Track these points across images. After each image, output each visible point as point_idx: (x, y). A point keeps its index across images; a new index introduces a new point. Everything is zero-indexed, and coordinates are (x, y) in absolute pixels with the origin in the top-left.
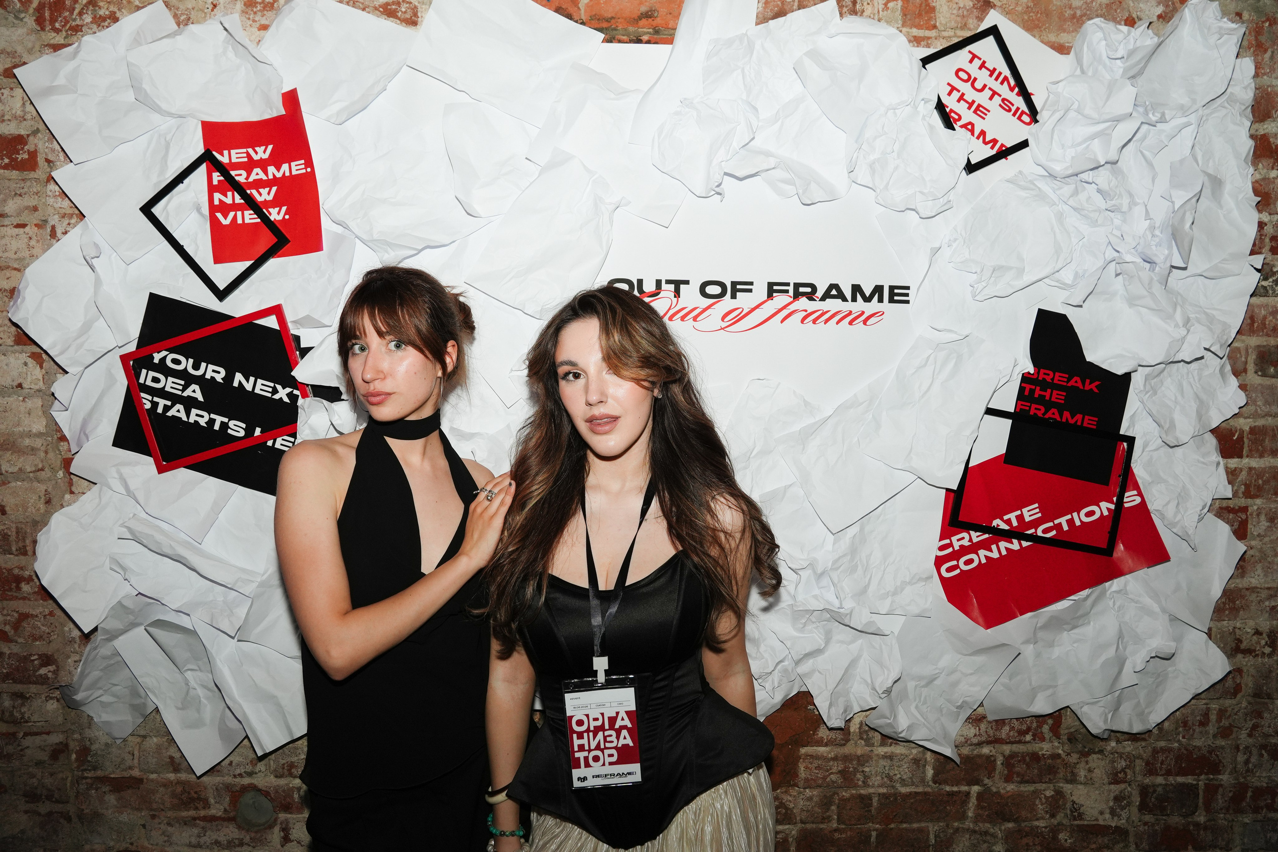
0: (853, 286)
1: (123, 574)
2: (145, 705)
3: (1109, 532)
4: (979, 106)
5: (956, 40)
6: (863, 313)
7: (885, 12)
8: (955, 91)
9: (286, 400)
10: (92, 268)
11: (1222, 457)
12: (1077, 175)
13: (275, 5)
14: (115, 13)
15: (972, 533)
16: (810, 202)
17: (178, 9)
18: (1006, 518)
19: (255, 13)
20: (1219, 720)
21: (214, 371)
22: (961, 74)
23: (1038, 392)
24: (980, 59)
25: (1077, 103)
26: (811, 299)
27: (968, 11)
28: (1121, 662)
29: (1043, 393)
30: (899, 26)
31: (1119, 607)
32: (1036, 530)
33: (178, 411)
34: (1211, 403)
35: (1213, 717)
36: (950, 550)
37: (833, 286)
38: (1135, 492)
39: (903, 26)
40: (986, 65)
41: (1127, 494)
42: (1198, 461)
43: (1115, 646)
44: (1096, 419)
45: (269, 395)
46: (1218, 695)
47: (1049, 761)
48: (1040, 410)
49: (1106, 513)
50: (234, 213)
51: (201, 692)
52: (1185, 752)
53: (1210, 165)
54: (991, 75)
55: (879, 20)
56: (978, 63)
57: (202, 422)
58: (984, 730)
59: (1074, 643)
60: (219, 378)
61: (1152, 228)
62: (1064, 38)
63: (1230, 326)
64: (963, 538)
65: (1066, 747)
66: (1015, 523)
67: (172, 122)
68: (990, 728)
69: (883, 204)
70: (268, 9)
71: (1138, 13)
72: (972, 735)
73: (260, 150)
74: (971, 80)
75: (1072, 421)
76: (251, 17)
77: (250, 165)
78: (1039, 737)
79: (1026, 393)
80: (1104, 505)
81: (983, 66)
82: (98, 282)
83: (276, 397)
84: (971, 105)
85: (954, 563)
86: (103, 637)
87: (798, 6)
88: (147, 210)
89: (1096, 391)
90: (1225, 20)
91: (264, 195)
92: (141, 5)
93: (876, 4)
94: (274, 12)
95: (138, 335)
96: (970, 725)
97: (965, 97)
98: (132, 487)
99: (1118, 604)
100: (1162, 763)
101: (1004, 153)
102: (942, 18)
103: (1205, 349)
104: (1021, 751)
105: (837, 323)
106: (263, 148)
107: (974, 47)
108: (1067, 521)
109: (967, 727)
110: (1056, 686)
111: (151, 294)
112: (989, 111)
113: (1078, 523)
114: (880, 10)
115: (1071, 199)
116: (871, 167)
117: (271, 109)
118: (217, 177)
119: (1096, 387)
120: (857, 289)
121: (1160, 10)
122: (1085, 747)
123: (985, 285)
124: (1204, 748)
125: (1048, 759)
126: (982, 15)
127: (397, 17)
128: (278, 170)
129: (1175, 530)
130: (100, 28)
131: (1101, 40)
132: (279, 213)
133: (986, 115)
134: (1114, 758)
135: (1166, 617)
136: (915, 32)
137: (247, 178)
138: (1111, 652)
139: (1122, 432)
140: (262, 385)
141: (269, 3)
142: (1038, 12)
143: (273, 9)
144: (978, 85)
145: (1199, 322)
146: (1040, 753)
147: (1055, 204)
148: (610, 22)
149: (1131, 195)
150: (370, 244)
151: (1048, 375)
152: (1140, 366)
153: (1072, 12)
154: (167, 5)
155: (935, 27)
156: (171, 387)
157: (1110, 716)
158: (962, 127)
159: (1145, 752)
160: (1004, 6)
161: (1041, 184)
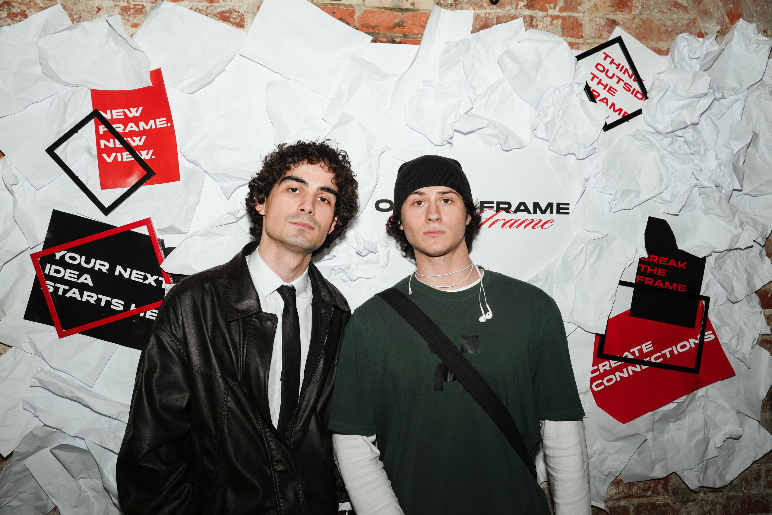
0: (534, 203)
1: (33, 411)
2: (46, 505)
3: (696, 358)
4: (611, 87)
5: (595, 46)
6: (541, 221)
7: (551, 26)
8: (595, 78)
9: (154, 284)
10: (11, 192)
11: (763, 308)
12: (672, 132)
13: (144, 10)
14: (25, 11)
15: (611, 361)
16: (508, 149)
17: (72, 10)
18: (631, 351)
19: (129, 15)
20: (767, 477)
21: (100, 265)
22: (599, 67)
23: (649, 270)
24: (610, 57)
25: (672, 86)
26: (508, 212)
27: (602, 27)
28: (707, 441)
29: (652, 270)
30: (560, 35)
31: (703, 406)
32: (650, 358)
33: (74, 293)
34: (755, 275)
35: (763, 475)
36: (598, 373)
37: (521, 204)
38: (711, 332)
39: (562, 36)
40: (614, 61)
41: (706, 333)
42: (749, 311)
43: (703, 432)
44: (685, 286)
45: (142, 281)
46: (765, 461)
47: (663, 508)
48: (650, 281)
49: (693, 346)
50: (115, 154)
51: (90, 493)
52: (747, 498)
53: (750, 125)
54: (617, 68)
55: (548, 31)
56: (609, 60)
57: (92, 301)
58: (622, 489)
59: (677, 430)
60: (104, 269)
61: (720, 165)
62: (663, 45)
63: (767, 226)
64: (606, 365)
65: (673, 498)
66: (637, 354)
67: (69, 89)
68: (625, 488)
69: (553, 150)
70: (139, 13)
71: (705, 30)
72: (614, 493)
73: (133, 110)
74: (605, 71)
75: (670, 288)
76: (126, 18)
77: (126, 121)
78: (656, 492)
79: (642, 270)
80: (692, 341)
81: (612, 62)
82: (15, 202)
83: (147, 282)
84: (605, 87)
85: (600, 381)
86: (16, 459)
87: (496, 21)
88: (51, 151)
89: (685, 268)
90: (760, 35)
91: (136, 142)
92: (44, 6)
93: (545, 21)
94: (143, 15)
95: (44, 240)
96: (613, 487)
97: (601, 82)
98: (40, 348)
99: (702, 404)
100: (733, 506)
101: (626, 118)
102: (586, 31)
103: (754, 241)
104: (645, 502)
105: (525, 227)
106: (136, 109)
107: (607, 50)
108: (669, 352)
109: (611, 488)
110: (667, 459)
111: (54, 211)
112: (617, 91)
113: (676, 353)
114: (548, 25)
115: (669, 146)
116: (545, 126)
117: (142, 82)
118: (102, 129)
119: (685, 265)
120: (536, 205)
121: (718, 28)
122: (683, 498)
123: (617, 202)
124: (758, 496)
125: (662, 506)
126: (611, 29)
127: (230, 22)
128: (147, 124)
129: (736, 356)
130: (13, 21)
131: (685, 46)
132: (147, 154)
133: (615, 93)
134: (703, 504)
135: (734, 412)
136: (570, 39)
137: (124, 130)
138: (701, 436)
139: (701, 294)
140: (136, 274)
141: (139, 9)
142: (645, 28)
143: (142, 13)
144: (610, 74)
145: (748, 224)
146: (657, 503)
147: (659, 150)
148: (374, 29)
149: (705, 144)
150: (214, 176)
151: (655, 258)
152: (713, 252)
153: (666, 29)
154: (64, 7)
155: (582, 37)
156: (69, 277)
157: (701, 477)
158: (600, 101)
159: (722, 500)
160: (624, 24)
161: (650, 137)
